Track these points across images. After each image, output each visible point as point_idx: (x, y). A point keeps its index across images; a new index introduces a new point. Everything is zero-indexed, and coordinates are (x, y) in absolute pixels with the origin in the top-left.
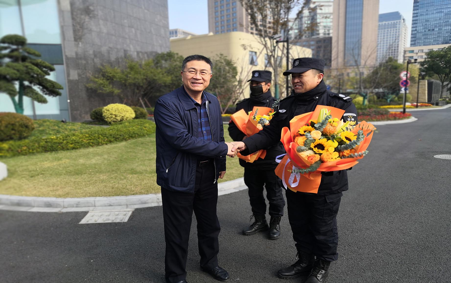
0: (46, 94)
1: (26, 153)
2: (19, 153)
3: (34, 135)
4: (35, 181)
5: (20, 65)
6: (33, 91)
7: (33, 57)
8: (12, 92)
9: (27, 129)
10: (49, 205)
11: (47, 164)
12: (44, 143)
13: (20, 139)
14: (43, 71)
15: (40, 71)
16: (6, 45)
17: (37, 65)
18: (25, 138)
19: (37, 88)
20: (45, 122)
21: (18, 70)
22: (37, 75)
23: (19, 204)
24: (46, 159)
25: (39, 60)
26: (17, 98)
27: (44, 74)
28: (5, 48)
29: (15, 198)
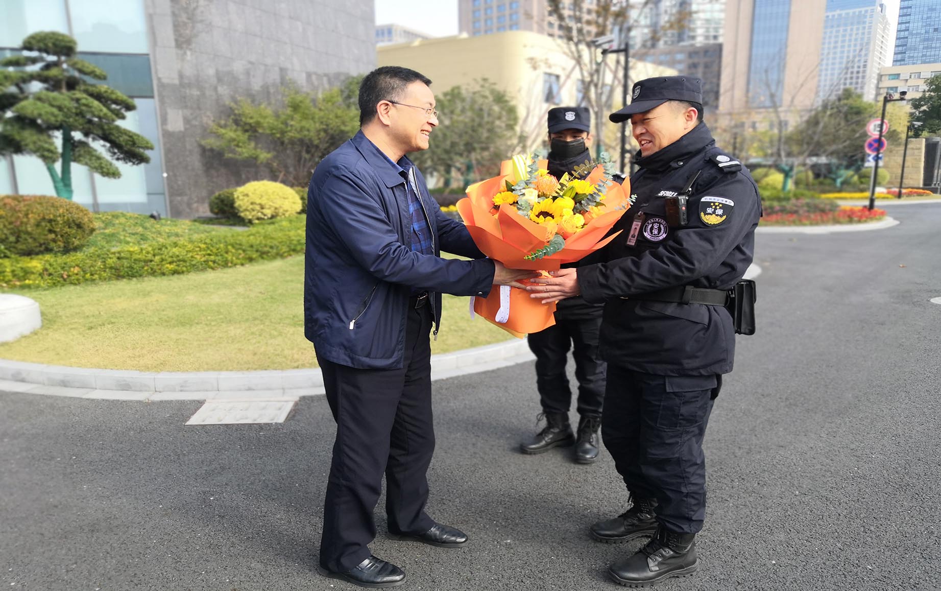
0: (118, 159)
1: (78, 280)
2: (65, 280)
3: (94, 244)
4: (97, 338)
5: (63, 97)
6: (90, 152)
7: (89, 80)
8: (46, 154)
9: (80, 231)
10: (125, 386)
11: (121, 304)
12: (115, 260)
13: (67, 250)
14: (112, 111)
15: (105, 110)
16: (34, 54)
17: (98, 97)
18: (76, 249)
19: (99, 147)
20: (116, 217)
21: (60, 108)
22: (100, 118)
23: (64, 384)
25: (103, 87)
26: (58, 166)
27: (114, 117)
28: (34, 61)
29: (57, 371)
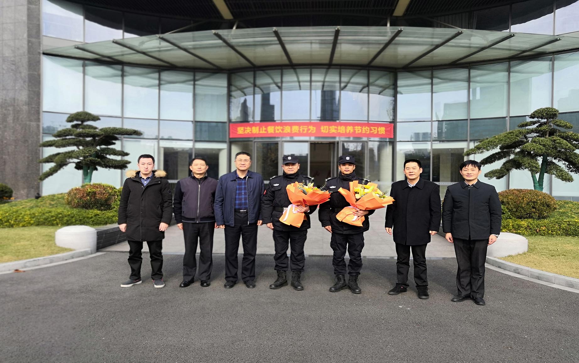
0: (571, 171)
1: (544, 233)
2: (537, 232)
4: (556, 261)
5: (547, 140)
6: (557, 167)
7: (562, 129)
8: (534, 169)
9: (548, 209)
10: (571, 285)
12: (566, 225)
13: (539, 218)
14: (573, 145)
15: (569, 145)
16: (536, 119)
17: (566, 138)
19: (562, 164)
21: (544, 146)
22: (565, 149)
24: (568, 242)
25: (570, 133)
27: (574, 148)
28: (534, 123)
